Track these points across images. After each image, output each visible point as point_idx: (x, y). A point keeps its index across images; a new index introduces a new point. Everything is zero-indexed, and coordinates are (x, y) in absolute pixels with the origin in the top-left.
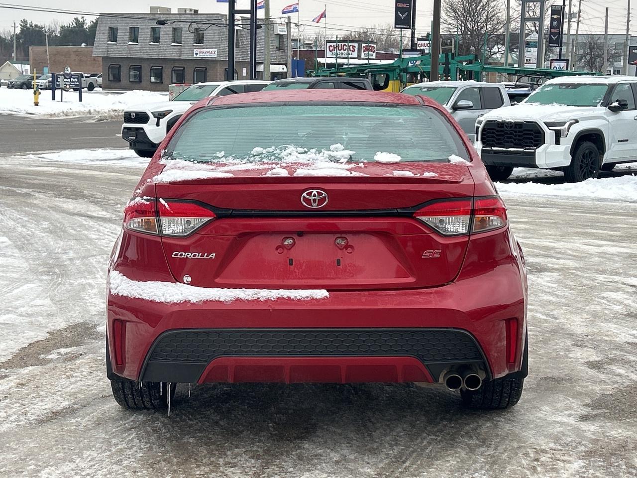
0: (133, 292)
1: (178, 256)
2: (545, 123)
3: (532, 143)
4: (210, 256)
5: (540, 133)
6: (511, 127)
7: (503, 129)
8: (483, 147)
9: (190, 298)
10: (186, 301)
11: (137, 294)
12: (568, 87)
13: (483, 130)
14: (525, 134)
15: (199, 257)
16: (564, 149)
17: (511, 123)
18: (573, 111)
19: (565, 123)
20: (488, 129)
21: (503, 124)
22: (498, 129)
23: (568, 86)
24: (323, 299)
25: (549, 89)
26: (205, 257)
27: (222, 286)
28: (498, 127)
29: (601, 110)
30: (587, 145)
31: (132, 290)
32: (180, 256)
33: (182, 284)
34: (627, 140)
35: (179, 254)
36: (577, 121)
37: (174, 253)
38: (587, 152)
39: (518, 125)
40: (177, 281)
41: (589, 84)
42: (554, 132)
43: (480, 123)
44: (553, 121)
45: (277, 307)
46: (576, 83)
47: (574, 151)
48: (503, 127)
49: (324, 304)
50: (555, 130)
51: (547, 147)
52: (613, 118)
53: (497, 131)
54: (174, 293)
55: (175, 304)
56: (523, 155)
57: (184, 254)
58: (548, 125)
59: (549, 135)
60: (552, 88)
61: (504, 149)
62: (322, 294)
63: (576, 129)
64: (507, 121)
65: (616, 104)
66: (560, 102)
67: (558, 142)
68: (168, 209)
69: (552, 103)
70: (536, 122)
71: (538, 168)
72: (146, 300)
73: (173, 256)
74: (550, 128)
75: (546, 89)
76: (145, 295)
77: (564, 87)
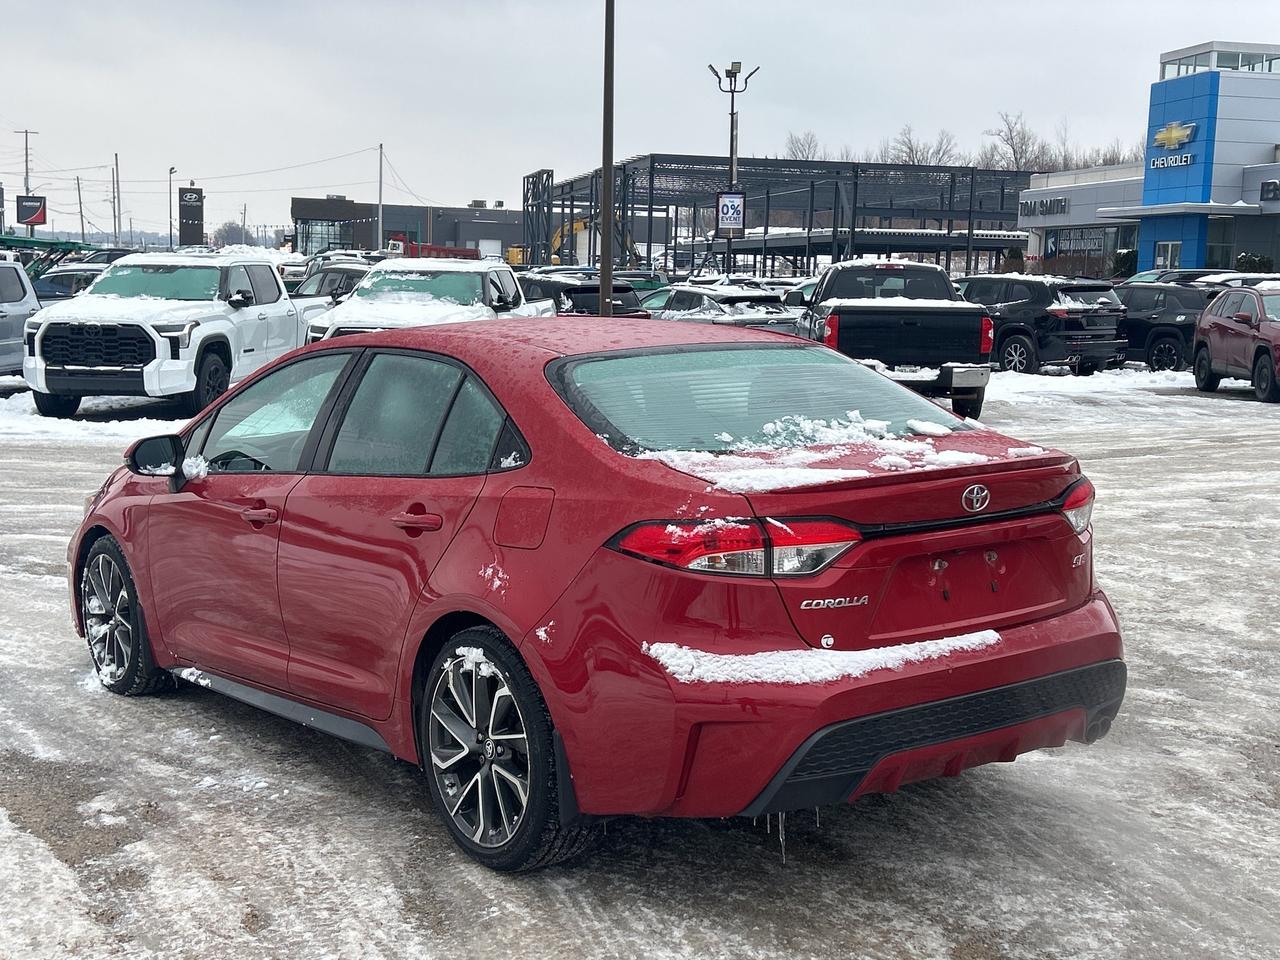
0: (739, 675)
1: (813, 607)
2: (153, 326)
3: (136, 358)
4: (861, 601)
5: (147, 342)
6: (97, 334)
7: (81, 337)
8: (47, 365)
9: (850, 671)
10: (843, 676)
11: (748, 677)
12: (158, 270)
13: (44, 339)
14: (121, 345)
15: (847, 605)
16: (186, 365)
17: (96, 327)
18: (188, 308)
19: (184, 326)
20: (54, 337)
21: (82, 329)
22: (75, 337)
23: (157, 268)
24: (997, 644)
25: (125, 273)
26: (855, 604)
27: (878, 644)
28: (73, 334)
29: (219, 306)
30: (213, 358)
31: (734, 671)
32: (816, 605)
33: (821, 650)
34: (253, 350)
35: (815, 602)
36: (198, 324)
37: (805, 603)
38: (212, 368)
39: (108, 331)
40: (812, 646)
41: (190, 267)
42: (168, 340)
43: (37, 326)
44: (165, 323)
45: (956, 665)
46: (169, 264)
47: (199, 369)
48: (82, 334)
49: (1001, 651)
50: (170, 338)
51: (161, 364)
52: (235, 317)
53: (72, 341)
54: (820, 667)
55: (829, 684)
56: (122, 377)
57: (822, 602)
58: (159, 329)
59: (162, 345)
60: (129, 272)
61: (88, 368)
62: (991, 636)
63: (198, 335)
64: (88, 323)
65: (238, 297)
66: (154, 292)
67: (175, 355)
68: (792, 533)
69: (138, 294)
70: (138, 326)
71: (147, 396)
72: (772, 684)
73: (803, 607)
74: (162, 334)
75: (120, 273)
76: (770, 676)
77: (151, 270)
